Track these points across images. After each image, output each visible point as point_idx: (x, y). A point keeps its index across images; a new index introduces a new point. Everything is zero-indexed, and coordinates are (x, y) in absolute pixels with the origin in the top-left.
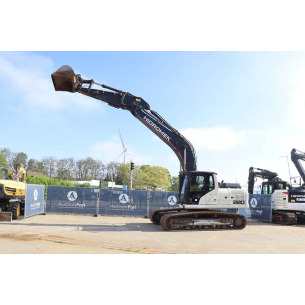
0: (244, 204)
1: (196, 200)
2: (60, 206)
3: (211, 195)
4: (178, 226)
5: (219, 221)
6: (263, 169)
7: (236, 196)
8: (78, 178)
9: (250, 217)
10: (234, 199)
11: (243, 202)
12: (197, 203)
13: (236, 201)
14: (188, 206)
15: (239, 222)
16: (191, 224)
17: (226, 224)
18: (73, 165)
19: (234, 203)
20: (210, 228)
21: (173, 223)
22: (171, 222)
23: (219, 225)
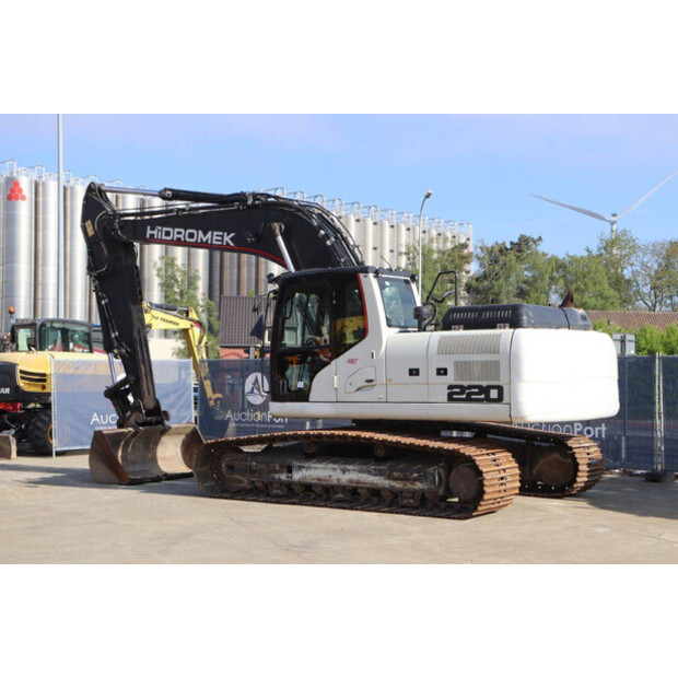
0: (500, 399)
1: (300, 385)
3: (352, 361)
4: (245, 482)
5: (380, 473)
10: (450, 379)
11: (494, 394)
13: (463, 389)
16: (283, 477)
17: (409, 486)
19: (451, 398)
21: (231, 468)
22: (223, 465)
23: (384, 489)
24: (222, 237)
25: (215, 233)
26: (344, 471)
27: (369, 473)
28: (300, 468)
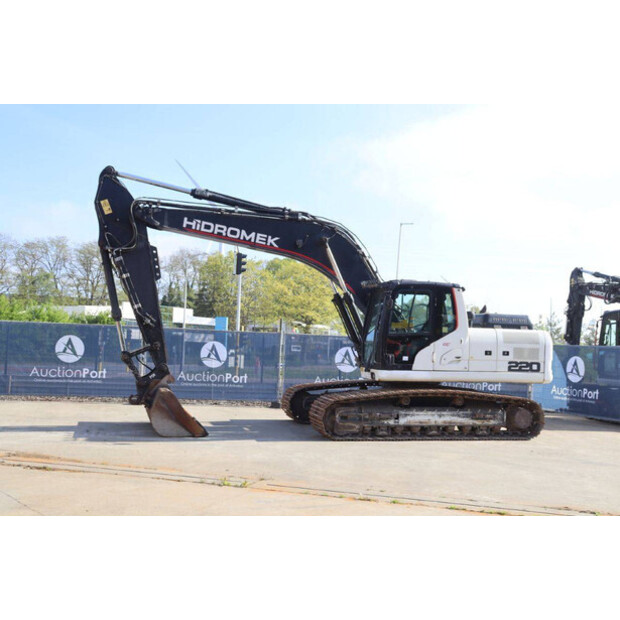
0: (538, 370)
1: (405, 358)
2: (35, 376)
3: (446, 344)
4: (357, 427)
5: (466, 416)
6: (610, 274)
7: (515, 349)
8: (84, 295)
9: (565, 407)
10: (511, 358)
11: (535, 367)
12: (408, 366)
13: (517, 364)
14: (383, 375)
15: (522, 419)
16: (392, 422)
17: (486, 423)
18: (64, 259)
19: (510, 369)
20: (444, 433)
21: (344, 418)
22: (337, 416)
23: (468, 426)
24: (267, 239)
25: (259, 235)
26: (440, 416)
27: (459, 416)
28: (406, 415)
